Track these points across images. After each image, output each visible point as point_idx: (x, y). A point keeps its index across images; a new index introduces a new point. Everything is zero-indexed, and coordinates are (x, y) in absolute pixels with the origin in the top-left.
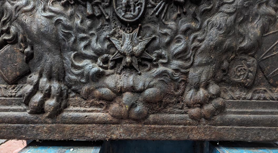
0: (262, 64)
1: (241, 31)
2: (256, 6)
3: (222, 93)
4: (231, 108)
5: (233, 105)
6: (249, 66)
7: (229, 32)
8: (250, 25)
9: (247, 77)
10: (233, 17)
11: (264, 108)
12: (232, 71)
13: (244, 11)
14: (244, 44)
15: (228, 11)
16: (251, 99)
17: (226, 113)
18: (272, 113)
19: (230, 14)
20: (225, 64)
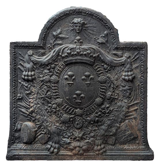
0: (117, 139)
1: (110, 130)
2: (114, 124)
3: (106, 147)
4: (108, 151)
5: (109, 150)
6: (113, 139)
7: (106, 131)
8: (113, 129)
9: (112, 142)
10: (107, 127)
11: (118, 151)
12: (108, 141)
13: (110, 125)
14: (111, 134)
15: (106, 125)
16: (114, 148)
17: (107, 152)
18: (120, 152)
19: (107, 126)
20: (106, 139)
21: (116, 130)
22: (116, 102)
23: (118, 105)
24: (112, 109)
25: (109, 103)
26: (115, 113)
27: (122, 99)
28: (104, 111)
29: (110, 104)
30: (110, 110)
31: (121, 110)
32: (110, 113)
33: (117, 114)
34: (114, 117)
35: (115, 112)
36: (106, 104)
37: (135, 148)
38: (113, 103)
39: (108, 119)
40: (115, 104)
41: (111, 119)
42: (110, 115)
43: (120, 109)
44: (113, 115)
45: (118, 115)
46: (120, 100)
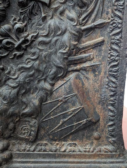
1: (24, 100)
2: (36, 82)
3: (11, 146)
4: (18, 158)
5: (19, 156)
6: (31, 126)
7: (13, 102)
8: (31, 96)
9: (30, 135)
10: (16, 90)
11: (44, 158)
12: (17, 130)
13: (26, 86)
14: (26, 111)
15: (12, 85)
16: (34, 151)
17: (12, 162)
18: (49, 162)
19: (14, 88)
20: (11, 125)
21: (42, 100)
22: (43, 15)
23: (50, 26)
25: (22, 17)
26: (41, 50)
27: (61, 9)
28: (9, 40)
29: (26, 22)
30: (26, 41)
31: (57, 41)
32: (25, 50)
33: (44, 53)
34: (37, 62)
35: (40, 47)
36: (15, 20)
37: (89, 152)
38: (36, 19)
39: (20, 66)
40: (41, 22)
41: (28, 66)
42: (26, 57)
43: (55, 39)
44: (34, 54)
45: (50, 55)
46: (56, 9)
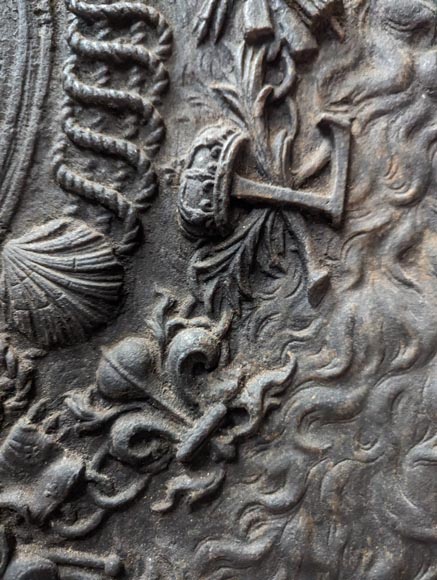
22: (316, 274)
23: (353, 324)
24: (255, 385)
25: (208, 290)
26: (313, 456)
28: (144, 419)
30: (234, 414)
31: (395, 397)
32: (233, 460)
34: (299, 522)
35: (310, 440)
36: (170, 310)
39: (210, 547)
40: (304, 308)
41: (254, 549)
42: (239, 494)
43: (386, 387)
44: (278, 479)
45: (360, 479)
46: (377, 237)
